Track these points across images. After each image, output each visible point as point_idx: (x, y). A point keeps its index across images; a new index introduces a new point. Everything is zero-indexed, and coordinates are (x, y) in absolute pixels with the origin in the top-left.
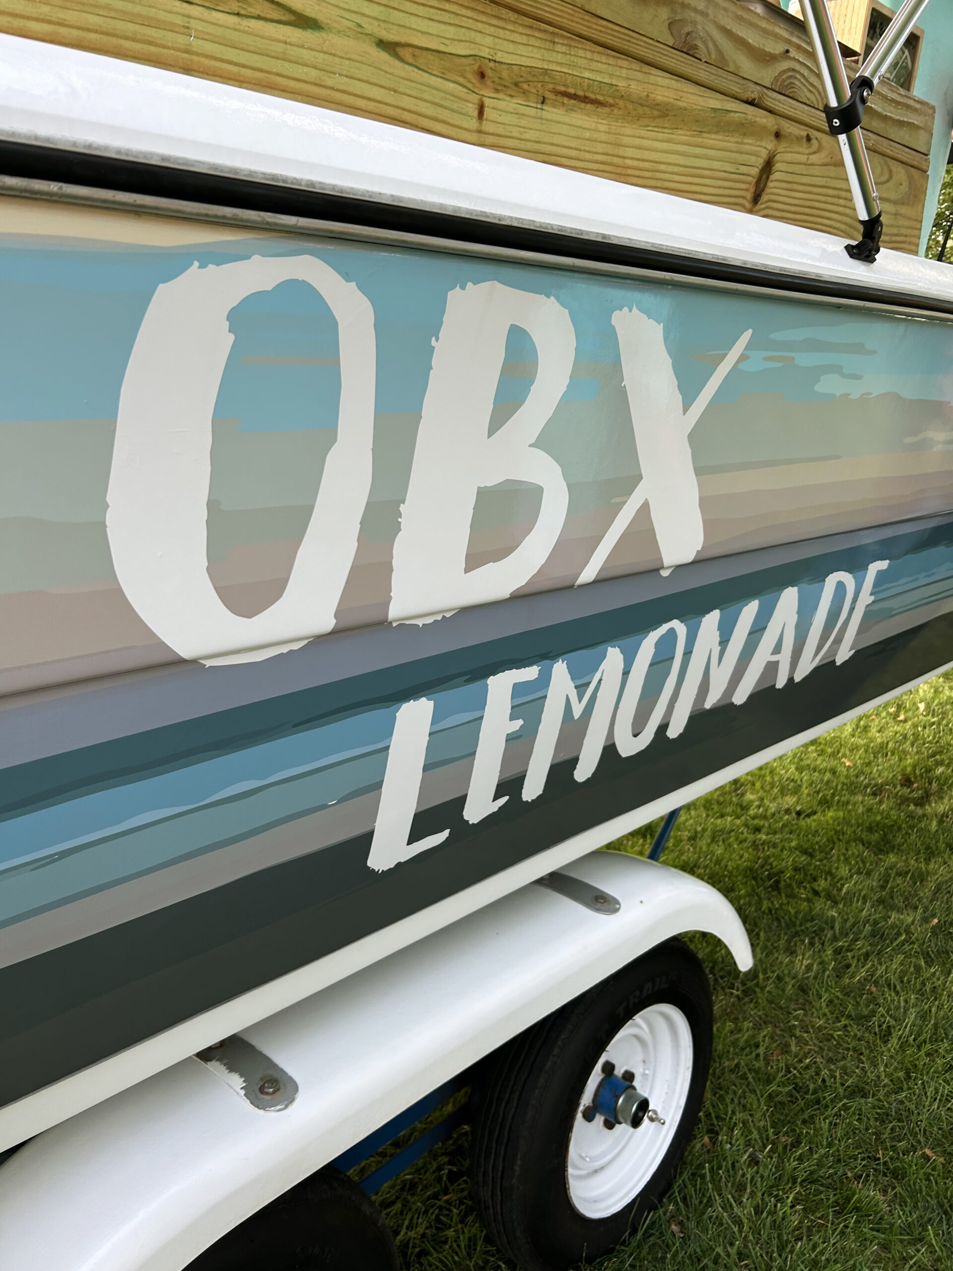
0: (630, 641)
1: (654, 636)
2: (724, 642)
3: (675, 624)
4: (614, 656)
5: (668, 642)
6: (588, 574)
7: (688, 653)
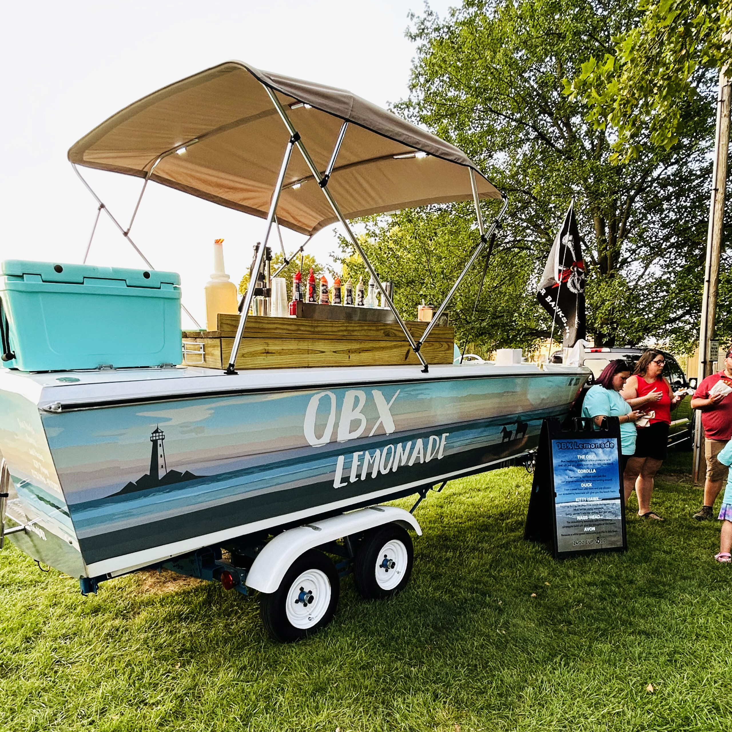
0: (381, 448)
1: (387, 448)
2: (404, 450)
3: (391, 445)
4: (378, 451)
5: (390, 449)
6: (371, 435)
7: (395, 452)
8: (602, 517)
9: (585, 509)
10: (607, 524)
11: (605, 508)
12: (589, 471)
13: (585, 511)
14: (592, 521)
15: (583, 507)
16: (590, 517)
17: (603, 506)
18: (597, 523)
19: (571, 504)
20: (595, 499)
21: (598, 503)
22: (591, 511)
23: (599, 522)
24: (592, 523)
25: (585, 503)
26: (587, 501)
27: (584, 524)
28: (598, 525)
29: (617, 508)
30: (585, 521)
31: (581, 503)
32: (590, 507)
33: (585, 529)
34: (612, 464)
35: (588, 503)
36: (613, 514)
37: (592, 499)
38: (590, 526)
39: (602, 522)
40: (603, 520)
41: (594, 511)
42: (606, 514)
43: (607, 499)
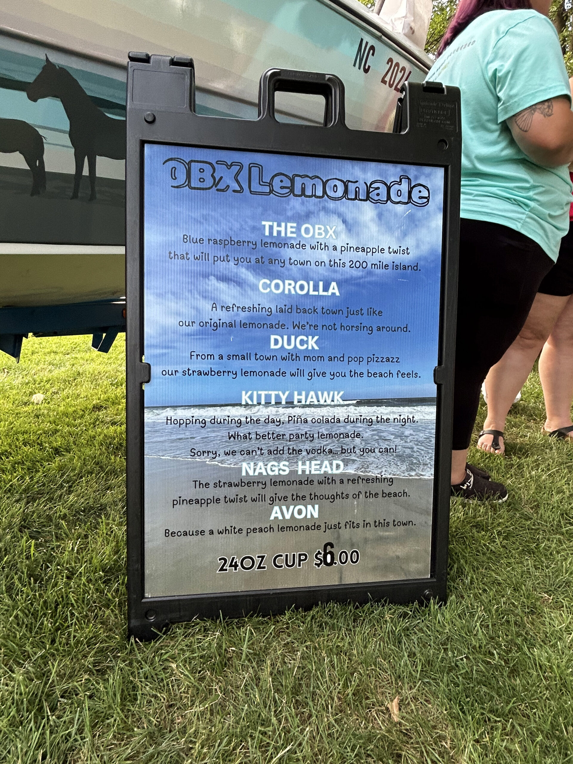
8: (351, 470)
9: (279, 437)
10: (369, 495)
11: (367, 434)
12: (309, 288)
13: (280, 445)
14: (309, 481)
15: (271, 427)
16: (300, 468)
17: (360, 427)
18: (327, 490)
19: (219, 413)
20: (325, 397)
21: (341, 413)
22: (308, 446)
23: (338, 488)
24: (304, 490)
25: (283, 413)
26: (290, 404)
27: (269, 491)
28: (333, 498)
29: (422, 436)
30: (276, 482)
31: (262, 412)
32: (304, 429)
33: (276, 513)
34: (415, 267)
35: (297, 411)
36: (402, 458)
37: (312, 398)
38: (299, 499)
39: (351, 489)
40: (354, 480)
41: (317, 444)
42: (370, 458)
43: (378, 402)
